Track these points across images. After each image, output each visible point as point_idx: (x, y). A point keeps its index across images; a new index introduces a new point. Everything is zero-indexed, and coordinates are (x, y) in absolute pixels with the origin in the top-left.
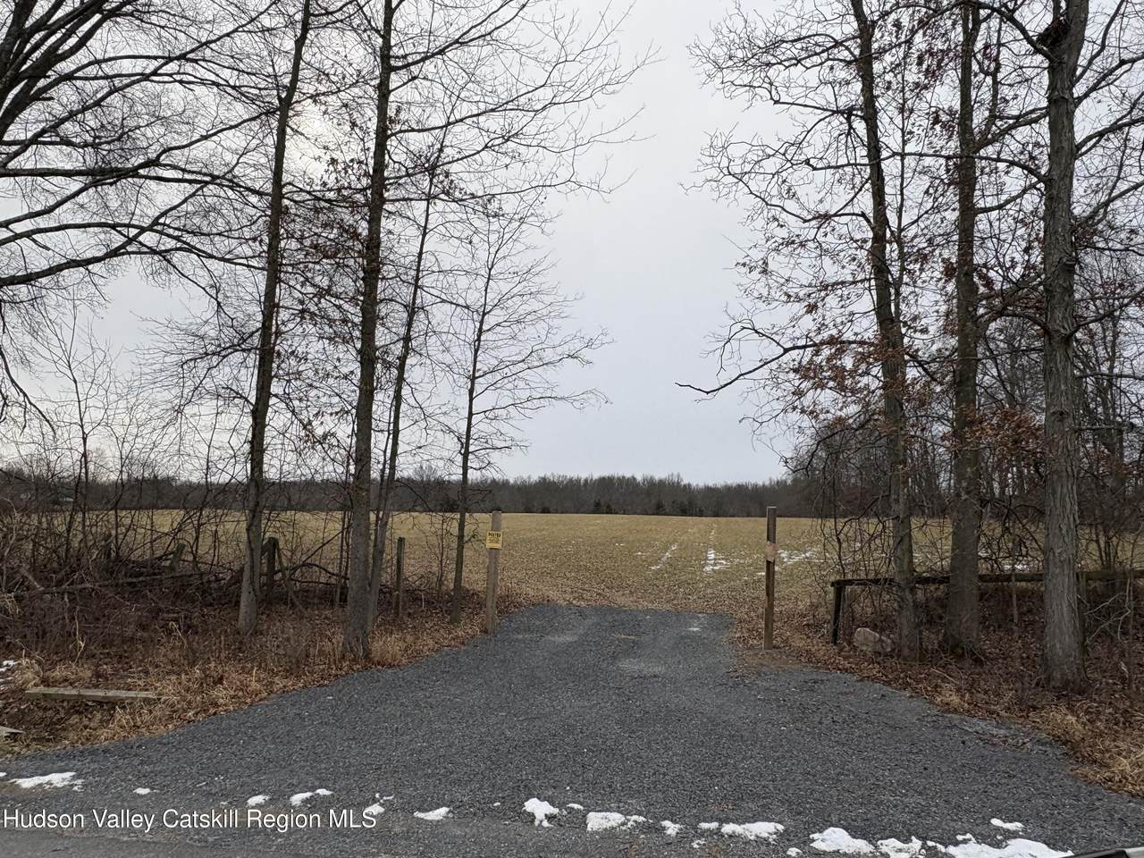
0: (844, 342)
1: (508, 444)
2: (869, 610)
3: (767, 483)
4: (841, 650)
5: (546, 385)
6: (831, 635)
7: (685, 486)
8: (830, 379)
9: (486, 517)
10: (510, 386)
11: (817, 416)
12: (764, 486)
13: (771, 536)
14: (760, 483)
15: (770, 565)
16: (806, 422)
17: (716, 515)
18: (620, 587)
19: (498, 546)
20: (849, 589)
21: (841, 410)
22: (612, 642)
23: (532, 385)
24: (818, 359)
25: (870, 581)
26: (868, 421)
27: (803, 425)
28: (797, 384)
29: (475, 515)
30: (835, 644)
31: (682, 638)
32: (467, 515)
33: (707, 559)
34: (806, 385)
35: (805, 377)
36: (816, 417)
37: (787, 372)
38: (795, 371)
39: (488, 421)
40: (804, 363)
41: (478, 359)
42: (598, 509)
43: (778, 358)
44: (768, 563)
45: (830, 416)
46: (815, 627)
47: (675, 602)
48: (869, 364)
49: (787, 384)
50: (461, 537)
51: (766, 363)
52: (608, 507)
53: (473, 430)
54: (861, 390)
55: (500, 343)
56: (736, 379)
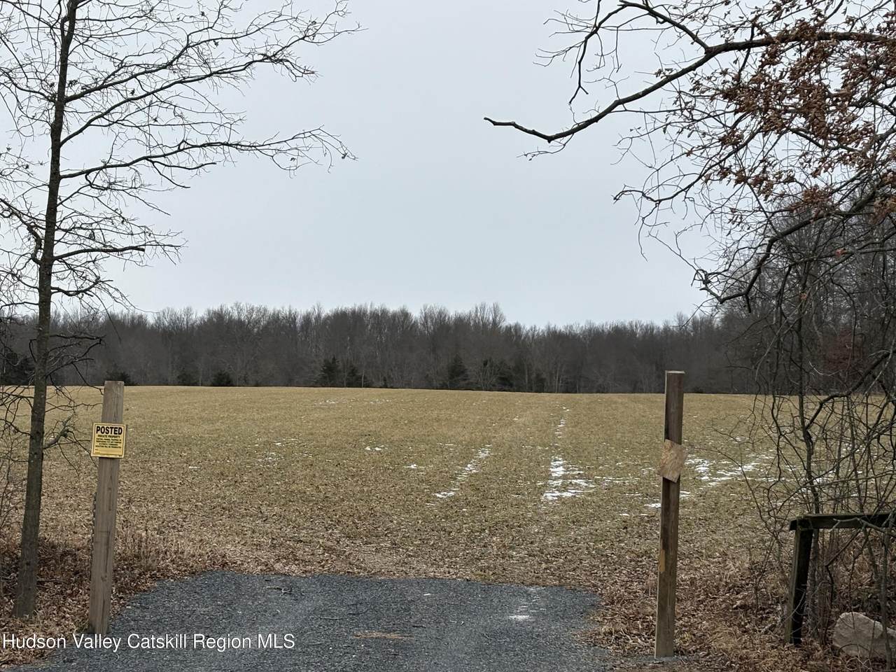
0: (826, 36)
1: (138, 240)
2: (866, 576)
3: (674, 323)
4: (809, 656)
5: (217, 119)
6: (788, 625)
7: (509, 329)
8: (798, 111)
9: (92, 393)
10: (140, 118)
11: (770, 186)
12: (666, 329)
13: (673, 430)
14: (659, 324)
15: (670, 488)
16: (747, 198)
17: (570, 388)
18: (372, 535)
19: (117, 452)
20: (826, 534)
21: (815, 174)
22: (352, 646)
23: (190, 117)
24: (774, 72)
25: (869, 518)
26: (872, 198)
27: (742, 206)
28: (730, 120)
29: (68, 389)
30: (797, 643)
31: (495, 635)
32: (51, 389)
33: (549, 477)
34: (749, 123)
35: (746, 109)
36: (768, 191)
37: (712, 98)
38: (729, 95)
39: (95, 192)
40: (746, 78)
41: (71, 58)
42: (331, 376)
43: (693, 68)
44: (667, 482)
45: (794, 188)
46: (758, 610)
47: (482, 563)
48: (875, 82)
49: (711, 121)
50: (37, 434)
51: (670, 79)
52: (353, 372)
53: (61, 212)
54: (857, 135)
55: (117, 26)
56: (609, 110)
